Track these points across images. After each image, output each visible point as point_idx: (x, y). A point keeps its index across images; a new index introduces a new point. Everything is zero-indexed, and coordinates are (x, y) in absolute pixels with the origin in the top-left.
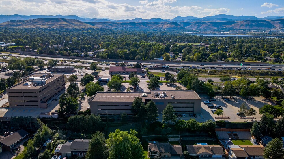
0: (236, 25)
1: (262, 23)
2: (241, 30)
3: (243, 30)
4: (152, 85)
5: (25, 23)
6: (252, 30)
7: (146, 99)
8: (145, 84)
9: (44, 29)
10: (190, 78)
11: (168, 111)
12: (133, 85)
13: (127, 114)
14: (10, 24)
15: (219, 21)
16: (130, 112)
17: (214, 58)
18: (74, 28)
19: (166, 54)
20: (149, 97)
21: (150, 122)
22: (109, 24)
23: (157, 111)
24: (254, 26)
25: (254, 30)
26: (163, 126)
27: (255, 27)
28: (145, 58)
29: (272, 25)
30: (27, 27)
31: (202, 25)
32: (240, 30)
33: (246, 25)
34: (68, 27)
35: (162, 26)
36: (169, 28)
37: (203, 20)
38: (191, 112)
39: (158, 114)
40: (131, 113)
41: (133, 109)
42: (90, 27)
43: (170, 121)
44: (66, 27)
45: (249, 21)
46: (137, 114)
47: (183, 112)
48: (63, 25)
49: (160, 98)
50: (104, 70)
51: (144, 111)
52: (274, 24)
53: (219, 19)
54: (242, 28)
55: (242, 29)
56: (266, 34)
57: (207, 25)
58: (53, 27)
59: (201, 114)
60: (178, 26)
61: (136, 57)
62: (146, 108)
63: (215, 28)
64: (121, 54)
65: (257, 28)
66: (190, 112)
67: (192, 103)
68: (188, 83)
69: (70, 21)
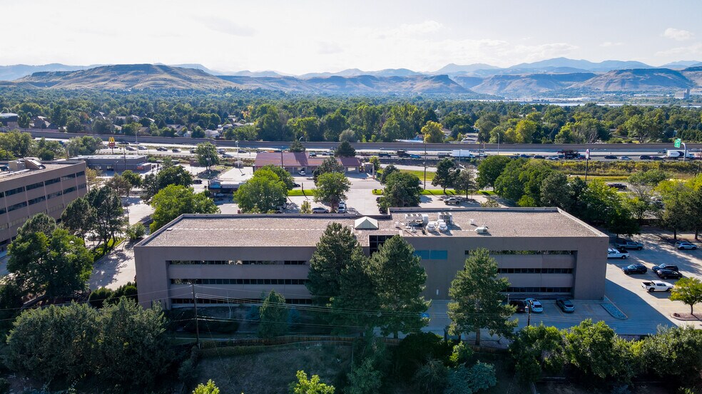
0: (597, 81)
1: (662, 75)
2: (610, 92)
3: (614, 92)
4: (395, 195)
5: (69, 78)
6: (638, 93)
7: (372, 238)
8: (367, 199)
9: (113, 91)
10: (531, 171)
11: (474, 283)
12: (324, 201)
13: (288, 301)
14: (32, 81)
15: (551, 73)
16: (302, 291)
17: (576, 134)
18: (188, 88)
19: (430, 124)
20: (385, 229)
21: (391, 335)
22: (278, 82)
23: (422, 282)
24: (643, 82)
25: (644, 92)
26: (454, 357)
27: (646, 86)
28: (368, 138)
29: (688, 80)
30: (72, 87)
31: (511, 82)
32: (607, 93)
33: (623, 80)
34: (175, 86)
35: (411, 84)
36: (429, 91)
37: (513, 72)
38: (563, 290)
39: (427, 299)
40: (308, 296)
41: (314, 281)
42: (229, 86)
43: (485, 333)
44: (169, 87)
45: (630, 70)
46: (331, 299)
47: (530, 289)
48: (163, 82)
49: (430, 235)
50: (240, 167)
51: (363, 282)
52: (692, 79)
53: (552, 69)
54: (611, 88)
55: (612, 90)
56: (678, 100)
57: (523, 81)
58: (138, 86)
59: (606, 299)
60: (452, 86)
61: (342, 135)
62: (373, 269)
63: (543, 90)
64: (299, 126)
65: (649, 88)
66: (556, 289)
67: (565, 252)
68: (527, 189)
69: (180, 73)
